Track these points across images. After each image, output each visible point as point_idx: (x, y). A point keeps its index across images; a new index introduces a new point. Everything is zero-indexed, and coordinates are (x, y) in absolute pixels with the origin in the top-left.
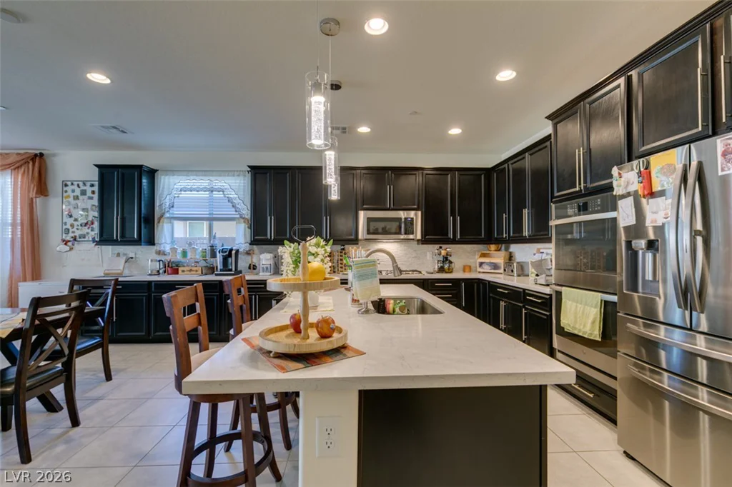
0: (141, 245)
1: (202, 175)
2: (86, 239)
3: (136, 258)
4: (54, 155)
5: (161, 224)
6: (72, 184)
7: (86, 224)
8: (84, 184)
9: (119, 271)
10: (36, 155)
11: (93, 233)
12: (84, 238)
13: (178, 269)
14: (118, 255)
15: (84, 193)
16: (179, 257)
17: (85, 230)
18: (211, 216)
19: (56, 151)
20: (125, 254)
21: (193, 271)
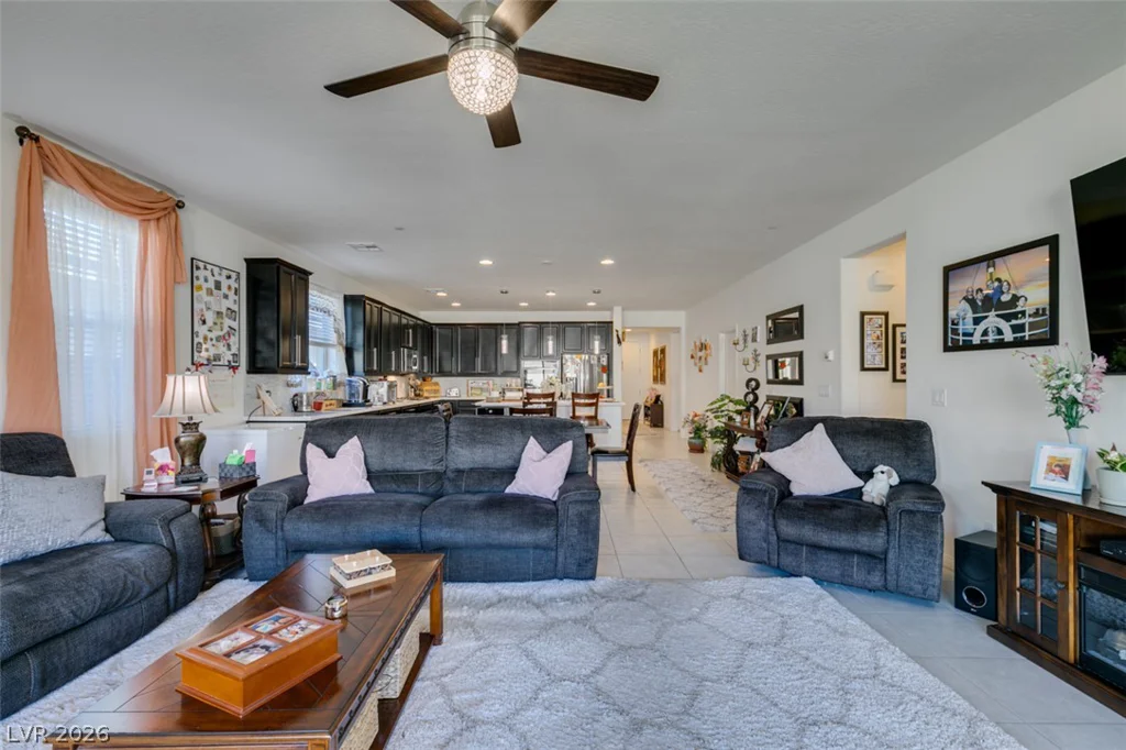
6: (205, 267)
7: (223, 337)
8: (220, 273)
11: (228, 353)
12: (219, 360)
13: (322, 403)
17: (222, 349)
21: (332, 404)
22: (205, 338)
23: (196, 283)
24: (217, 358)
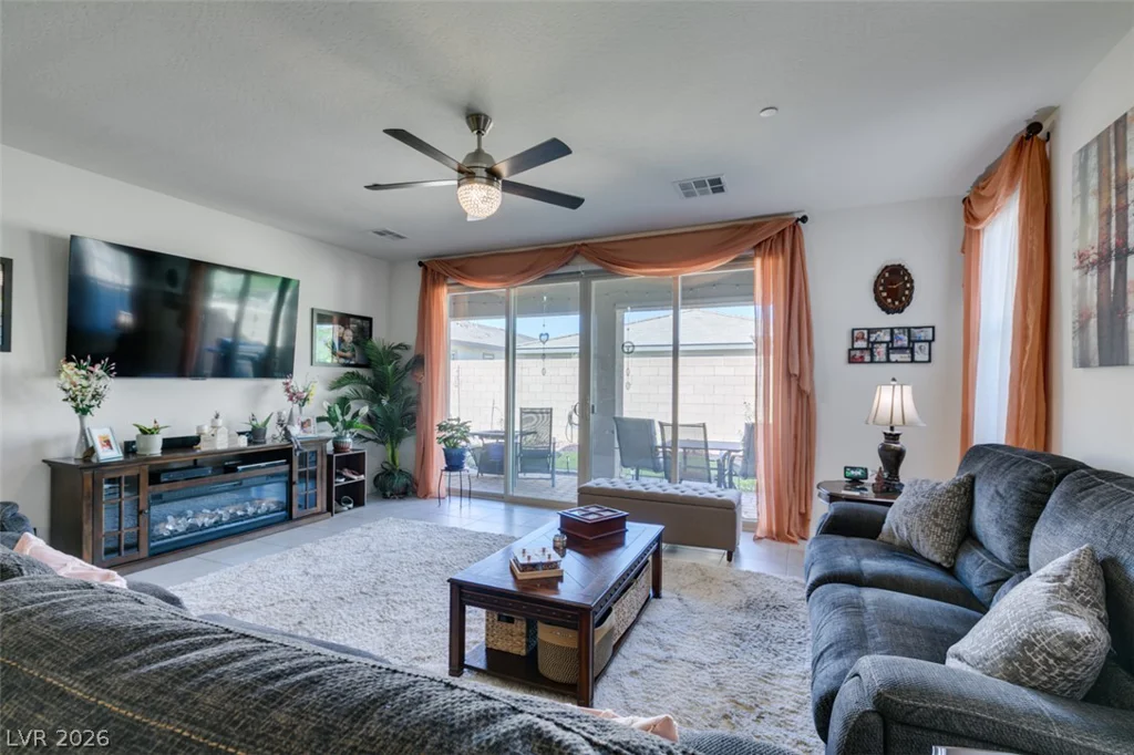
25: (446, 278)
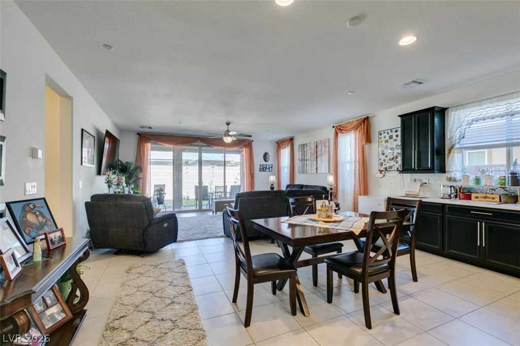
0: (434, 173)
1: (497, 101)
2: (393, 169)
3: (429, 183)
4: (374, 116)
5: (451, 154)
6: (384, 133)
7: (393, 158)
8: (392, 131)
9: (416, 193)
10: (365, 119)
11: (397, 165)
12: (392, 168)
13: (471, 195)
14: (415, 180)
15: (391, 137)
16: (471, 184)
17: (392, 163)
18: (508, 142)
19: (375, 114)
20: (420, 180)
21: (489, 198)
22: (384, 160)
23: (380, 140)
24: (391, 167)
25: (151, 140)
